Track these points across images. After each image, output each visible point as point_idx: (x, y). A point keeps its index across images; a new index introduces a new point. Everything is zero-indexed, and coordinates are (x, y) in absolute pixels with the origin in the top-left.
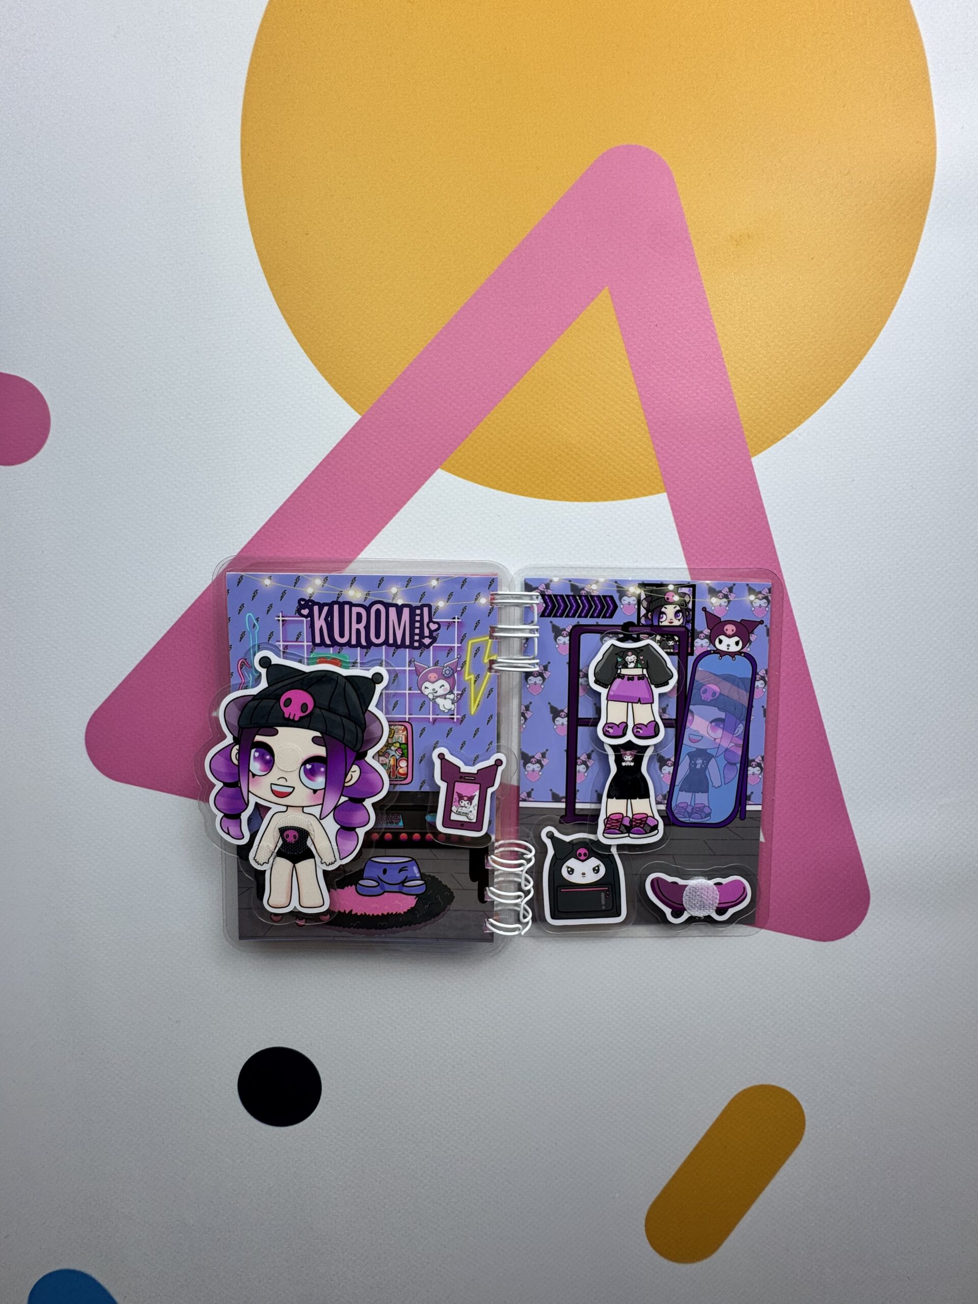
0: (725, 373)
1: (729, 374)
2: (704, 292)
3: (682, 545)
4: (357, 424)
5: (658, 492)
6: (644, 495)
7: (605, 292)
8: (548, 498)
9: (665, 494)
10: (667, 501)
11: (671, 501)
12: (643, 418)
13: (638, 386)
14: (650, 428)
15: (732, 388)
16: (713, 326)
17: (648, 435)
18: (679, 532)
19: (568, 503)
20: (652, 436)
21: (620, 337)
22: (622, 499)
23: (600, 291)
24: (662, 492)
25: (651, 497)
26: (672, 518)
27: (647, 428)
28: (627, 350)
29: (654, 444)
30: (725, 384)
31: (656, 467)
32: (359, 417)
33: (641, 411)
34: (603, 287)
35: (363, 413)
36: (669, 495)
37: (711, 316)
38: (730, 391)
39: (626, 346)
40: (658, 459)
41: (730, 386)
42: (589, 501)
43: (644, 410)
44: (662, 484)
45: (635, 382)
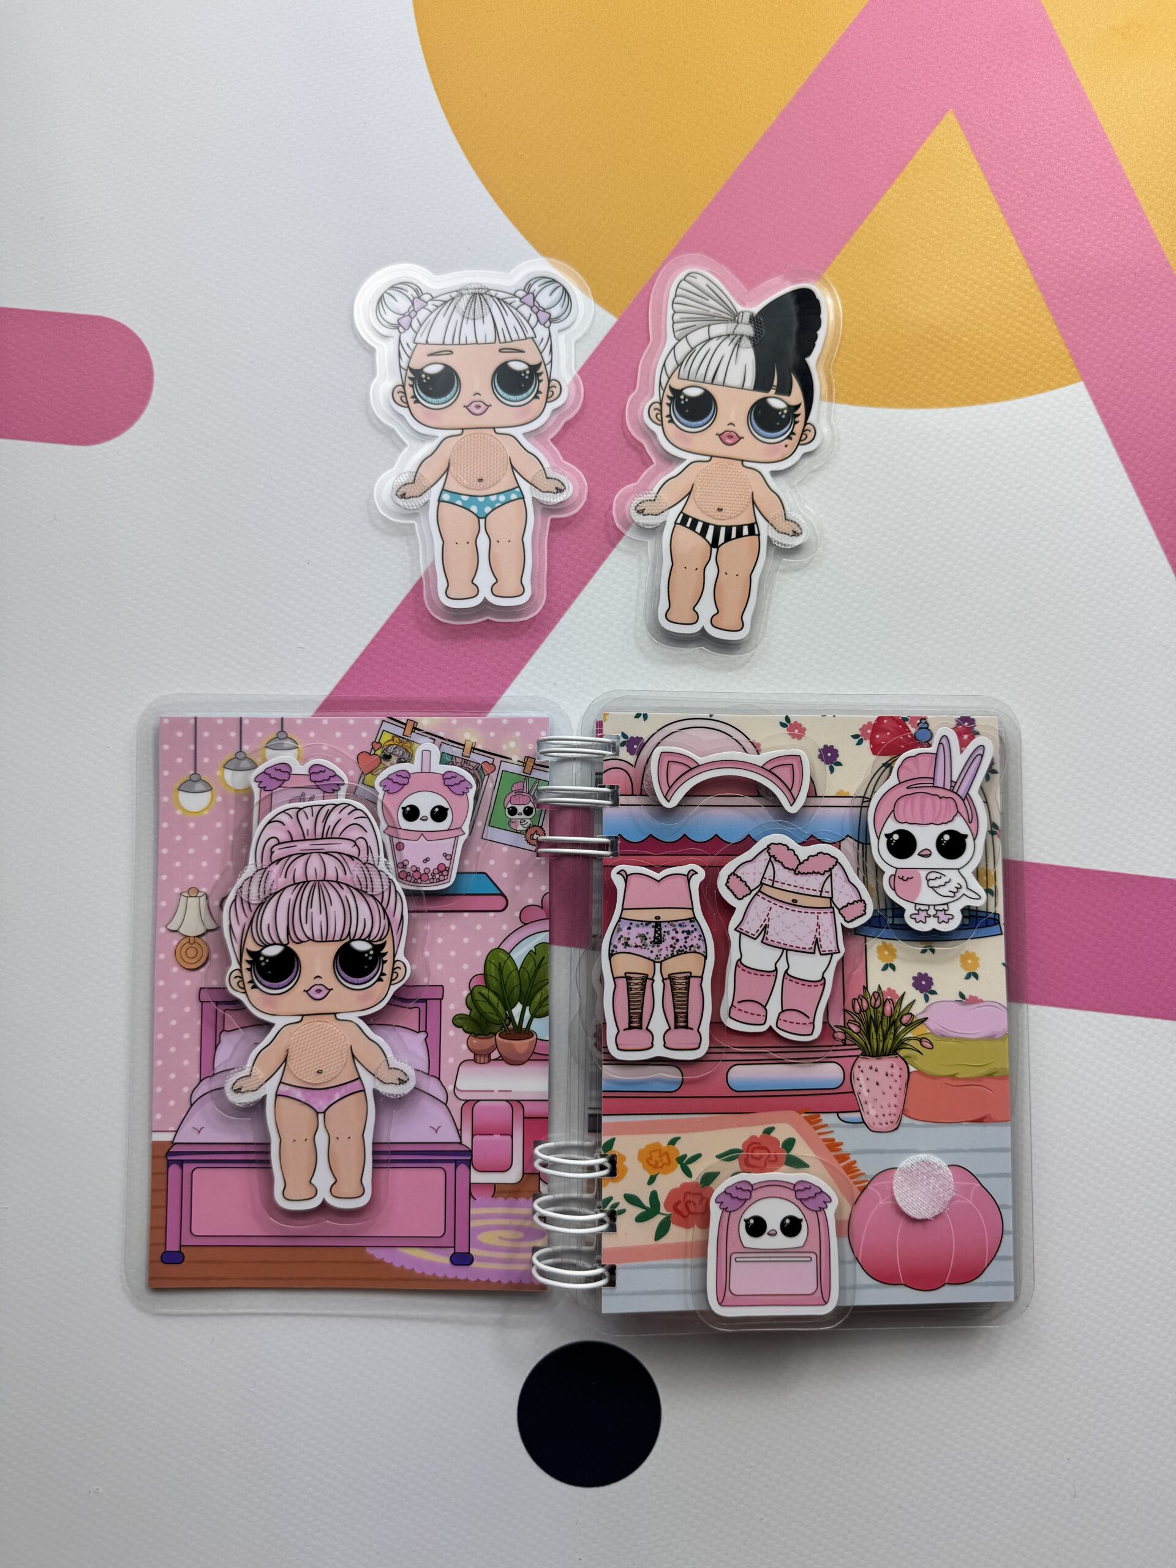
0: (1140, 209)
1: (1145, 208)
2: (1089, 104)
3: (1118, 454)
4: (613, 331)
5: (1071, 382)
6: (1052, 388)
7: (950, 117)
8: (910, 406)
9: (1082, 384)
10: (1086, 393)
11: (1092, 393)
12: (1031, 280)
13: (1017, 238)
14: (1044, 293)
15: (1153, 227)
16: (1111, 147)
17: (1043, 303)
18: (1111, 436)
19: (941, 411)
20: (1048, 304)
21: (981, 174)
22: (1019, 396)
23: (941, 117)
24: (1079, 381)
25: (1062, 389)
26: (1098, 417)
27: (1039, 294)
28: (993, 191)
29: (1053, 315)
30: (1142, 221)
31: (1062, 347)
32: (614, 320)
33: (1028, 271)
34: (947, 110)
35: (620, 314)
36: (1088, 385)
37: (1104, 134)
38: (1151, 232)
39: (990, 184)
40: (1064, 336)
41: (1149, 225)
42: (971, 404)
43: (1031, 269)
44: (1074, 369)
45: (1012, 232)
